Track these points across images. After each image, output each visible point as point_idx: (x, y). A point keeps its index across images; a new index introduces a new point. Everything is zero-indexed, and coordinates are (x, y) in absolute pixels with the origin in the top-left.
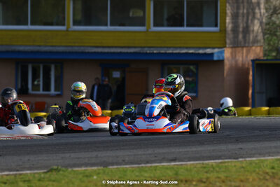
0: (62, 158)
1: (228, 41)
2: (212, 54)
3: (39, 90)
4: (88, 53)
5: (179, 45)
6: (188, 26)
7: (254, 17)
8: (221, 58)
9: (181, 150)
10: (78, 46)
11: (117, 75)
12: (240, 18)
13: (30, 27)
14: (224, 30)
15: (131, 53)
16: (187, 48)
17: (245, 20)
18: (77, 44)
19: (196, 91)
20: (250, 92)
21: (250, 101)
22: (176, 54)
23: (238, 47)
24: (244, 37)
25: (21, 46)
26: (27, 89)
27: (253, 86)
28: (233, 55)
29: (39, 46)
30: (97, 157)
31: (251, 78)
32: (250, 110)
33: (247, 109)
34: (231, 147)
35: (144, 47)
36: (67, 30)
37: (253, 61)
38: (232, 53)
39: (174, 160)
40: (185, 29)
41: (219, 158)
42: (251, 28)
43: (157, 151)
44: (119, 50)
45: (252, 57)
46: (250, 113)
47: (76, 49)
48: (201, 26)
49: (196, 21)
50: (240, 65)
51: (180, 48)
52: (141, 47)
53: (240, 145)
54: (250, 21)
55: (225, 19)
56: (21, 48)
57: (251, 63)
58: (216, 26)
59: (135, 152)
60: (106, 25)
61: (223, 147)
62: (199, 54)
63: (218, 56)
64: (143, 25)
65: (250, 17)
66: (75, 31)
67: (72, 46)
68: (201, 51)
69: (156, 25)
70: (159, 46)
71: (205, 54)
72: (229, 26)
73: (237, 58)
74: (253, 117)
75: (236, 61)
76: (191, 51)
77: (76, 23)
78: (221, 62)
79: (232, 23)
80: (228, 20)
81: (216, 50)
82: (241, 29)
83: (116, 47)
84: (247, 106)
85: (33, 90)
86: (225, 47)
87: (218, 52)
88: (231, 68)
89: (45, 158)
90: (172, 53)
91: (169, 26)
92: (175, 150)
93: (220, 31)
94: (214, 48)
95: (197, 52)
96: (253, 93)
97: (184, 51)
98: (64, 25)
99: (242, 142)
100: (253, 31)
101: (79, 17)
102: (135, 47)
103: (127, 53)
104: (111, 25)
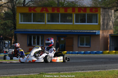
0: (44, 69)
1: (101, 28)
2: (96, 32)
3: (35, 44)
4: (53, 32)
5: (84, 29)
6: (87, 22)
7: (110, 20)
8: (99, 34)
9: (85, 67)
10: (49, 29)
11: (62, 39)
12: (105, 20)
13: (32, 23)
14: (100, 24)
15: (67, 32)
16: (87, 30)
17: (107, 21)
18: (48, 29)
19: (90, 45)
20: (109, 45)
21: (109, 49)
22: (83, 32)
23: (104, 30)
24: (107, 27)
25: (29, 29)
26: (31, 44)
27: (110, 44)
28: (103, 33)
29: (36, 29)
30: (56, 69)
31: (109, 41)
32: (109, 52)
33: (108, 51)
34: (103, 65)
35: (72, 30)
36: (45, 24)
37: (110, 35)
38: (102, 32)
39: (83, 70)
40: (86, 24)
41: (99, 70)
42: (109, 24)
43: (77, 67)
44: (63, 31)
45: (109, 34)
46: (109, 53)
47: (48, 30)
48: (92, 23)
49: (90, 21)
50: (105, 36)
51: (85, 30)
52: (71, 30)
53: (106, 65)
54: (109, 21)
55: (100, 20)
56: (30, 30)
57: (109, 36)
58: (97, 23)
59: (70, 67)
60: (59, 22)
61: (100, 66)
62: (91, 32)
63: (97, 33)
64: (72, 22)
65: (109, 20)
66: (48, 24)
67: (47, 29)
68: (92, 31)
69: (76, 22)
70: (77, 29)
71: (93, 32)
72: (101, 23)
73: (104, 34)
74: (110, 54)
75: (104, 35)
76: (88, 31)
77: (48, 21)
78: (99, 35)
79: (103, 22)
80: (101, 21)
81: (97, 31)
82: (105, 24)
83: (62, 30)
84: (108, 50)
85: (33, 44)
86: (100, 30)
87: (98, 32)
88: (102, 37)
89: (39, 69)
90: (82, 32)
91: (81, 22)
92: (84, 67)
93: (99, 24)
94: (96, 30)
95: (90, 32)
96: (110, 46)
97: (86, 31)
98: (44, 22)
99: (107, 64)
100: (110, 24)
101: (49, 19)
102: (69, 30)
103: (66, 32)
104: (60, 22)
